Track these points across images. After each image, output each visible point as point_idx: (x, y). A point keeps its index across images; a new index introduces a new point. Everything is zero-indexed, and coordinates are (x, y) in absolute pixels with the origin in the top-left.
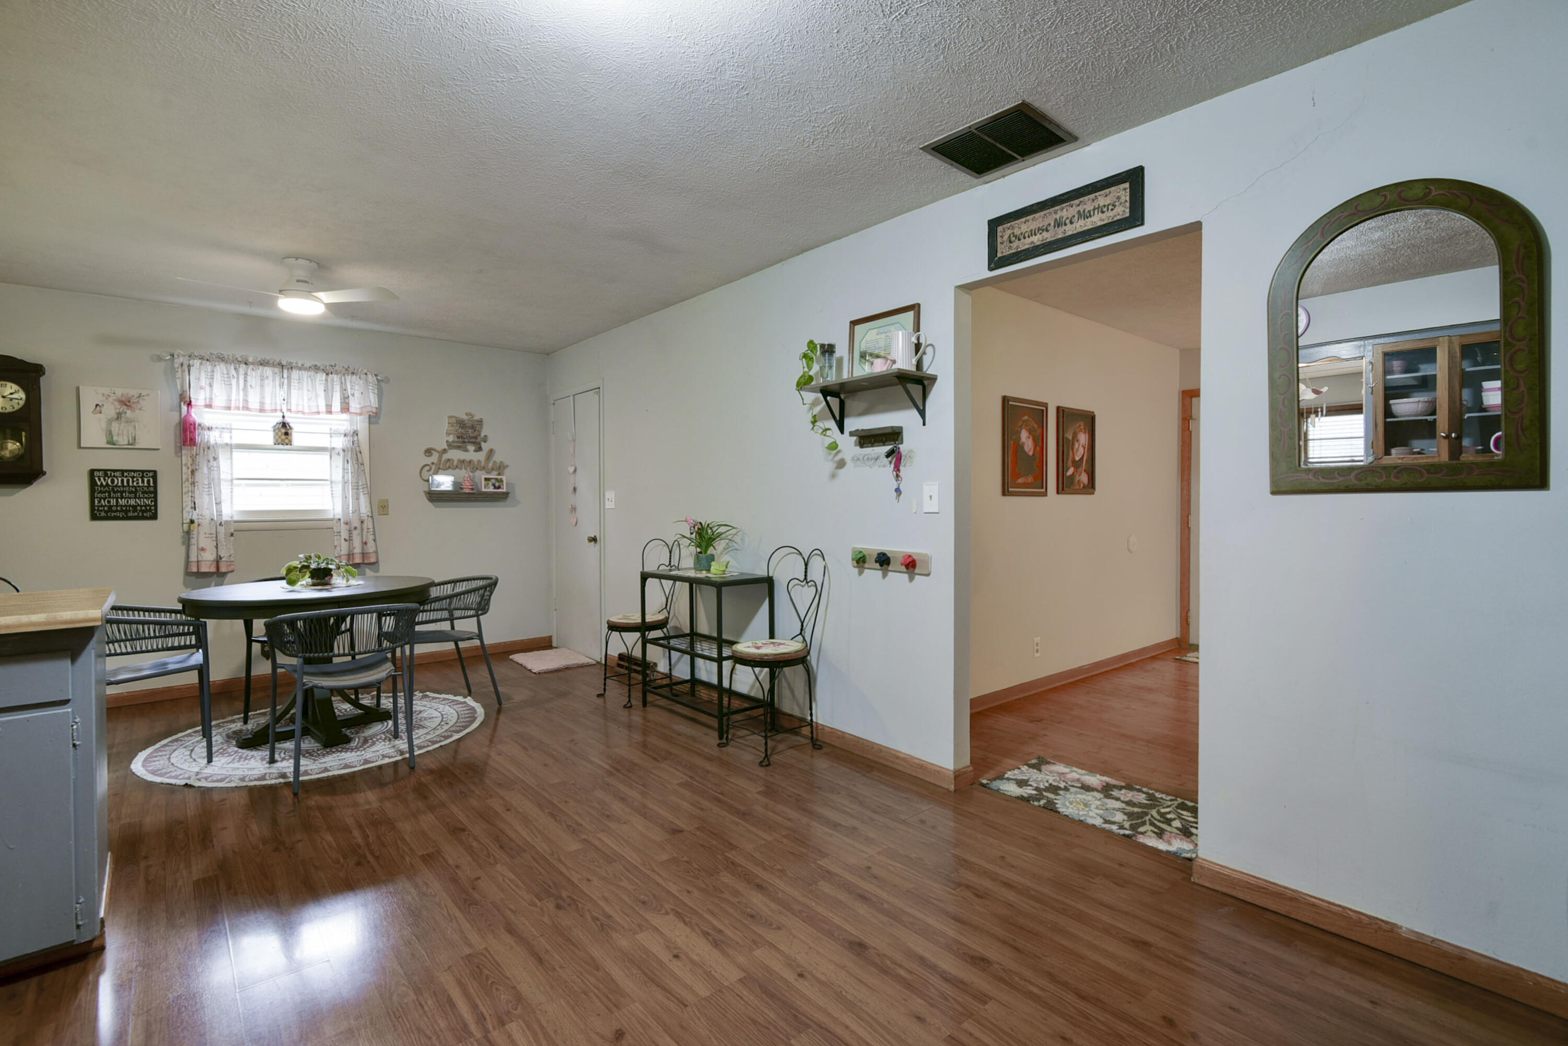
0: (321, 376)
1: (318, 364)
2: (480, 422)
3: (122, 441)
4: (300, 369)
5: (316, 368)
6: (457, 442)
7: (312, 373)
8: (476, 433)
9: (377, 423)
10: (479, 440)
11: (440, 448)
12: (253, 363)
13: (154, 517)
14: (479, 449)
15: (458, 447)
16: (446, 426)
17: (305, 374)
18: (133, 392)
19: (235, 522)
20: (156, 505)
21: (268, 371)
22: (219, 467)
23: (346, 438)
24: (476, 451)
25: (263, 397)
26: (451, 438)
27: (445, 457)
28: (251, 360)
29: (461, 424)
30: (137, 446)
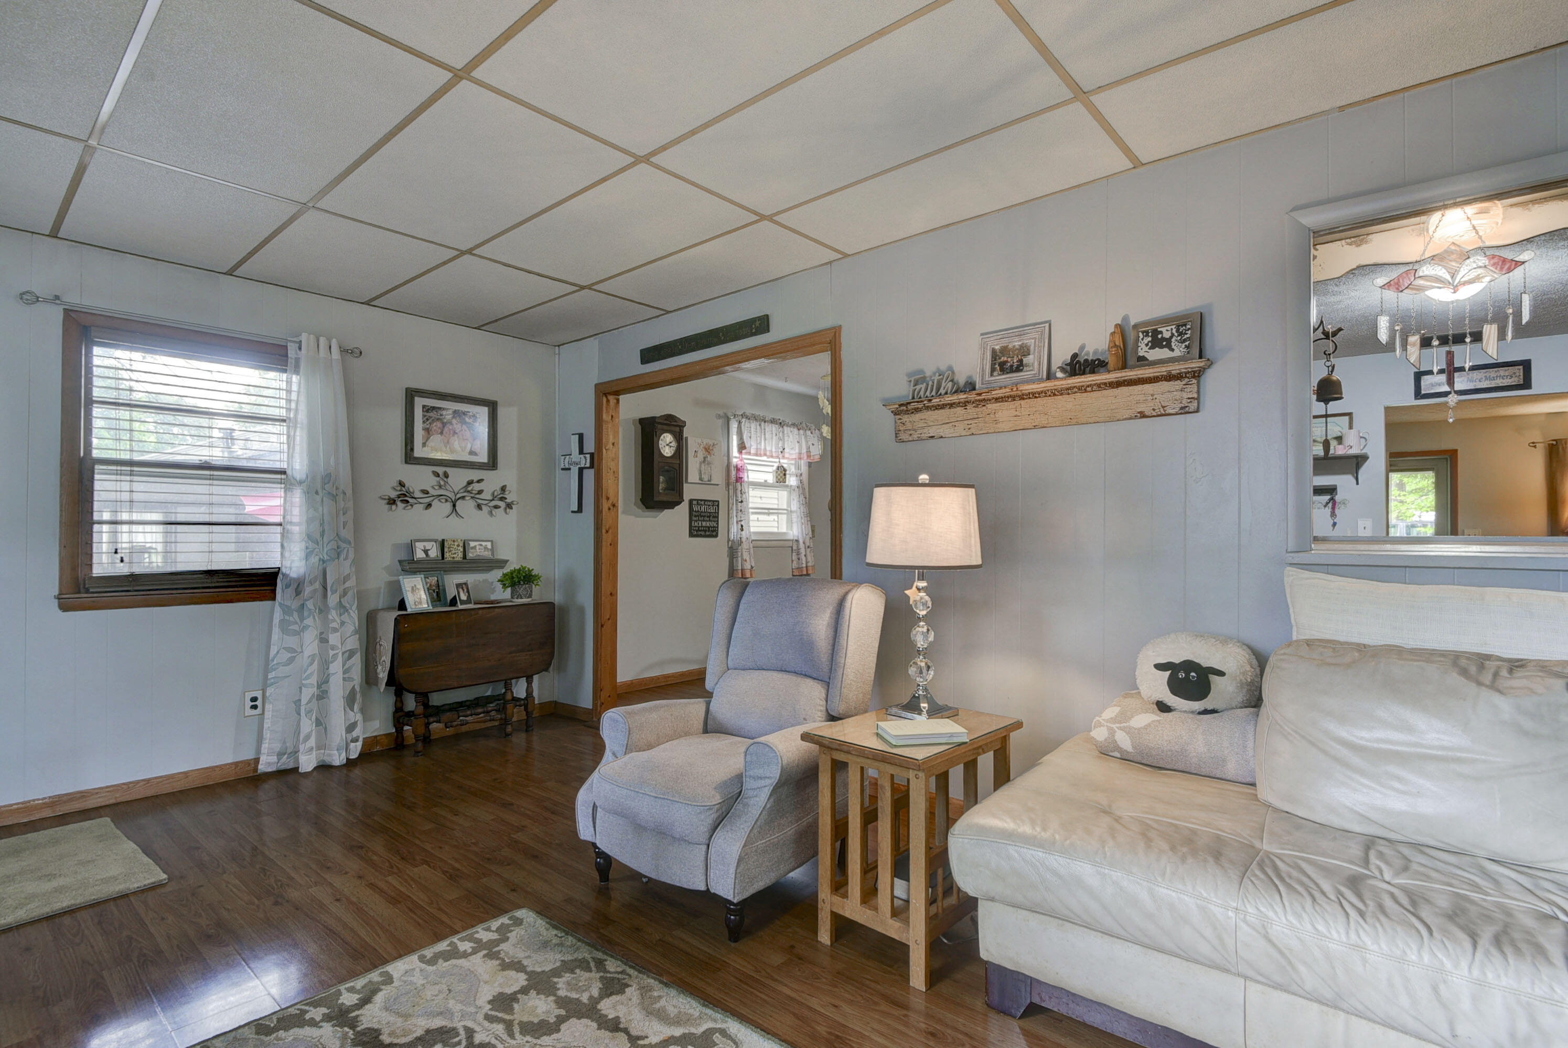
0: (797, 431)
1: (795, 422)
4: (788, 426)
5: (795, 426)
7: (793, 429)
13: (717, 536)
17: (790, 429)
20: (718, 527)
21: (775, 427)
25: (772, 447)
28: (766, 419)
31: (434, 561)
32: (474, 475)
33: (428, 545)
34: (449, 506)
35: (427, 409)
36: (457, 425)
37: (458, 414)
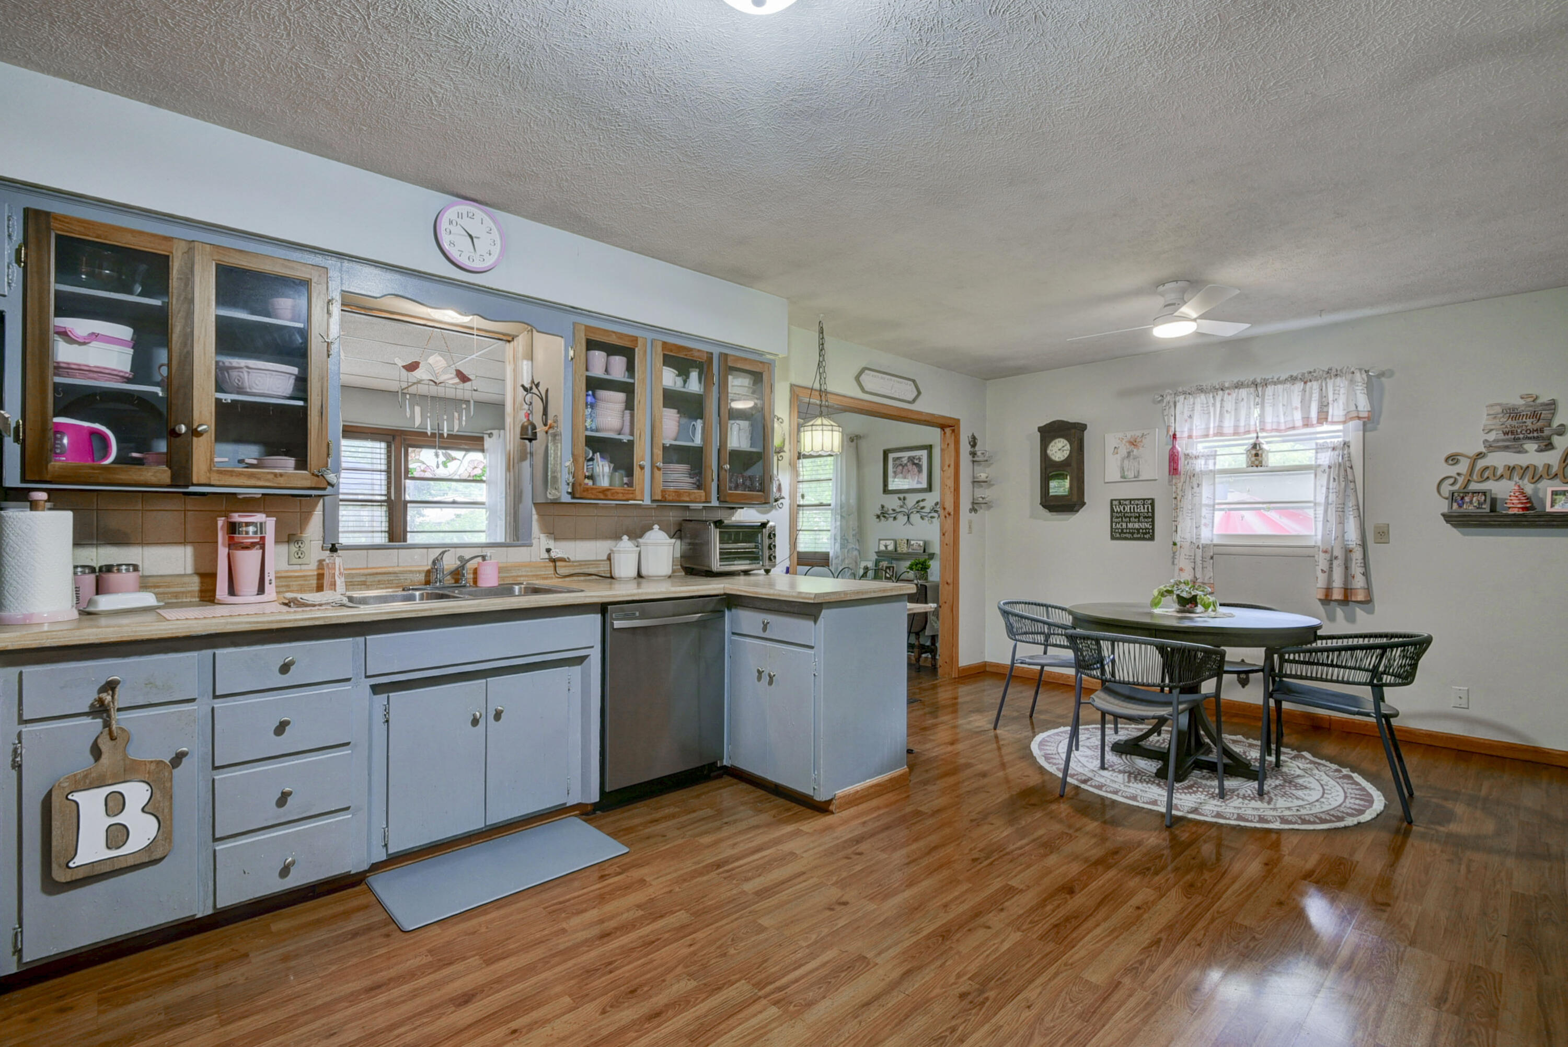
0: (1299, 386)
1: (1295, 374)
2: (1552, 406)
3: (1130, 475)
4: (1275, 383)
5: (1293, 379)
6: (1503, 440)
7: (1288, 385)
8: (1540, 424)
9: (1375, 429)
10: (1547, 432)
11: (1472, 452)
12: (1228, 388)
13: (1152, 538)
14: (1549, 446)
15: (1506, 448)
16: (1484, 420)
17: (1280, 387)
18: (1138, 433)
19: (1215, 545)
20: (1153, 529)
21: (1243, 392)
22: (1201, 493)
23: (1336, 453)
24: (1540, 450)
25: (1237, 420)
26: (1492, 437)
27: (1481, 464)
28: (1227, 385)
29: (1512, 413)
30: (1141, 478)
31: (890, 552)
32: (920, 496)
33: (888, 542)
34: (906, 517)
35: (895, 459)
36: (910, 466)
37: (911, 459)
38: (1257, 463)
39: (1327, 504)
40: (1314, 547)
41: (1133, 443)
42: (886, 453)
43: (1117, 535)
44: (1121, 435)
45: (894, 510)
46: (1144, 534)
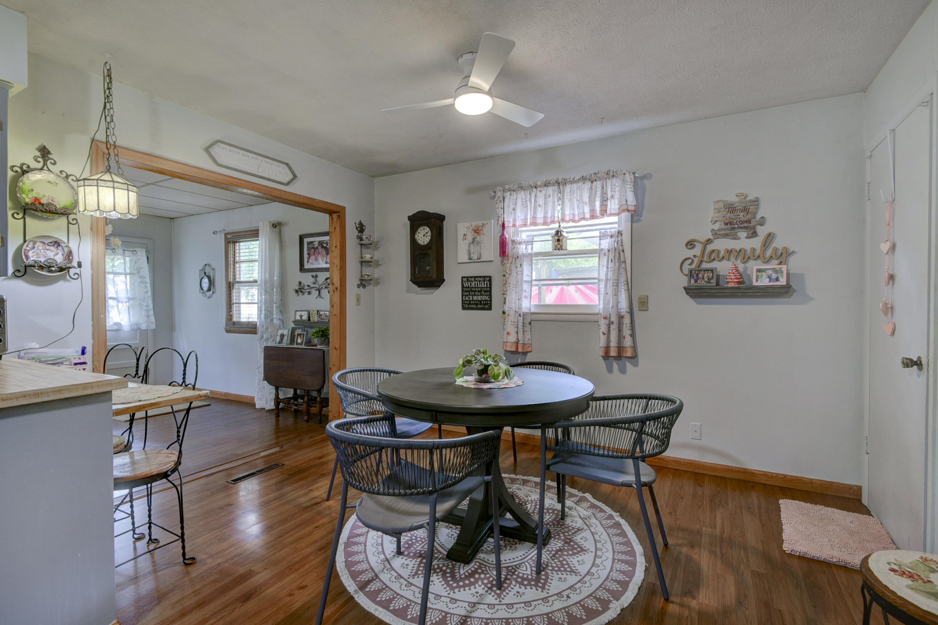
0: (588, 184)
1: (585, 175)
2: (756, 202)
3: (475, 257)
4: (572, 183)
5: (584, 179)
6: (725, 230)
7: (580, 184)
8: (749, 216)
9: (639, 221)
10: (753, 223)
11: (703, 239)
12: (540, 186)
13: (490, 308)
14: (754, 234)
15: (726, 236)
16: (711, 213)
17: (575, 186)
18: (480, 223)
19: (532, 313)
20: (491, 300)
21: (550, 190)
22: (522, 271)
23: (613, 239)
24: (748, 237)
25: (546, 213)
26: (717, 226)
27: (710, 248)
28: (539, 184)
29: (731, 208)
30: (481, 260)
31: (304, 321)
33: (303, 313)
34: (317, 292)
35: (309, 243)
36: (320, 249)
37: (321, 243)
38: (559, 246)
39: (607, 280)
40: (598, 314)
41: (477, 231)
42: (301, 238)
43: (467, 305)
44: (468, 224)
45: (308, 286)
46: (485, 304)
